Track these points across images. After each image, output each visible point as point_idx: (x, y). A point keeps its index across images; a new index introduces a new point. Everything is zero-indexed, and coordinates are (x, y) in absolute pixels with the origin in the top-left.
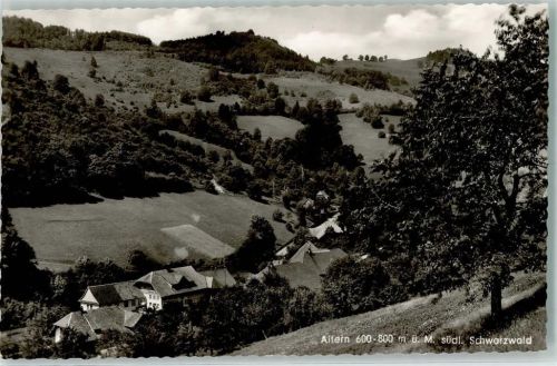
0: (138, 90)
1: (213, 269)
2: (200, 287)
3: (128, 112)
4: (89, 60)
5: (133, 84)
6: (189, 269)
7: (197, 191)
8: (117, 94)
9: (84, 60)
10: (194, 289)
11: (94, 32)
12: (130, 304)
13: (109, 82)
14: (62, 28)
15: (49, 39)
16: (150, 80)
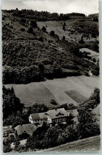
0: (78, 33)
1: (71, 109)
2: (65, 115)
3: (73, 42)
4: (63, 23)
5: (76, 31)
6: (63, 109)
7: (82, 76)
8: (71, 35)
9: (62, 23)
10: (63, 116)
11: (66, 14)
12: (43, 120)
13: (68, 31)
14: (56, 13)
15: (52, 17)
16: (82, 30)
